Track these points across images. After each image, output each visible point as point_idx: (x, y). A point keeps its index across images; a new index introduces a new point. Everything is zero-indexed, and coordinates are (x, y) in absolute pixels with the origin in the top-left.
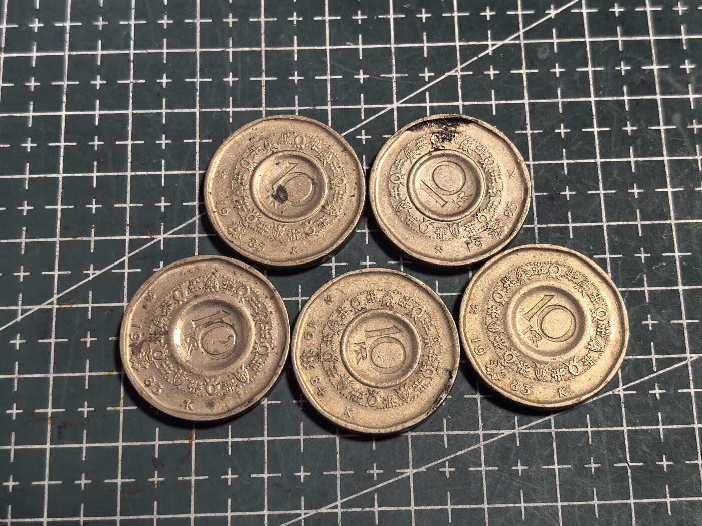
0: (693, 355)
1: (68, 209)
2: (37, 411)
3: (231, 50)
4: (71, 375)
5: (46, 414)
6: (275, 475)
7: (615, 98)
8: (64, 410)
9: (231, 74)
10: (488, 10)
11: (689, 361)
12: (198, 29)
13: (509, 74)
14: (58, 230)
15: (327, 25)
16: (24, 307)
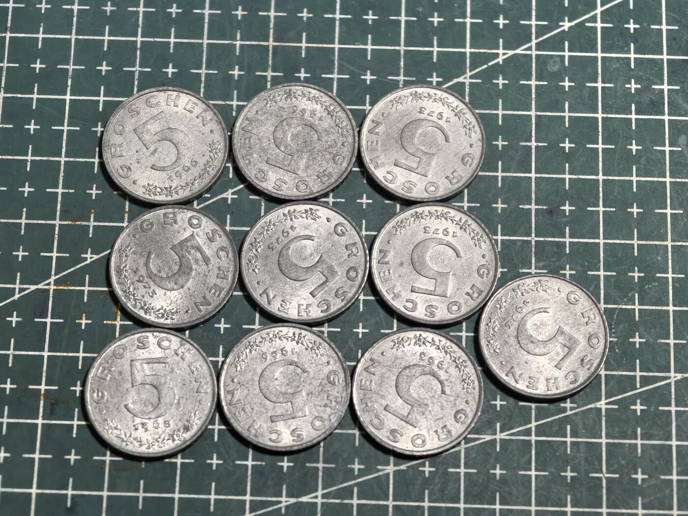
0: (677, 375)
1: (69, 192)
2: (30, 387)
3: (238, 43)
4: (65, 354)
5: (40, 390)
6: (259, 463)
7: (623, 116)
8: (56, 388)
9: (237, 67)
10: (501, 18)
11: (672, 381)
12: (206, 20)
13: (518, 84)
14: (58, 213)
15: (337, 23)
16: (22, 286)
